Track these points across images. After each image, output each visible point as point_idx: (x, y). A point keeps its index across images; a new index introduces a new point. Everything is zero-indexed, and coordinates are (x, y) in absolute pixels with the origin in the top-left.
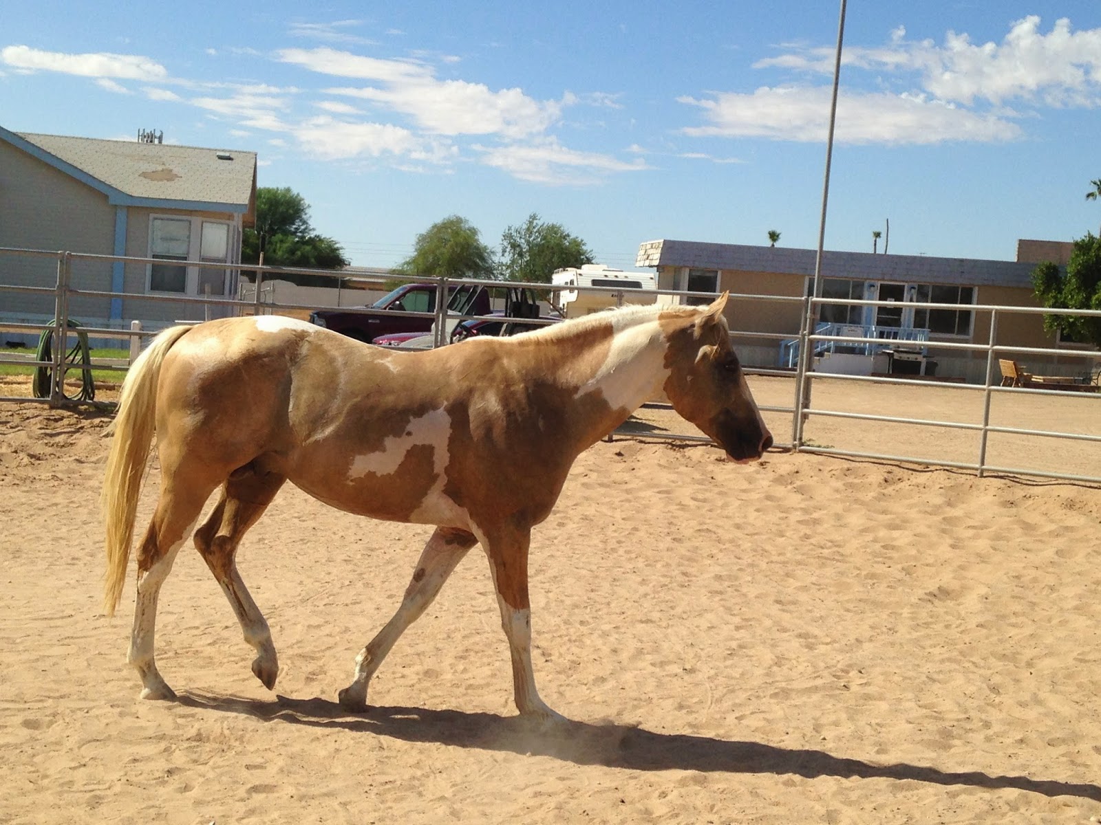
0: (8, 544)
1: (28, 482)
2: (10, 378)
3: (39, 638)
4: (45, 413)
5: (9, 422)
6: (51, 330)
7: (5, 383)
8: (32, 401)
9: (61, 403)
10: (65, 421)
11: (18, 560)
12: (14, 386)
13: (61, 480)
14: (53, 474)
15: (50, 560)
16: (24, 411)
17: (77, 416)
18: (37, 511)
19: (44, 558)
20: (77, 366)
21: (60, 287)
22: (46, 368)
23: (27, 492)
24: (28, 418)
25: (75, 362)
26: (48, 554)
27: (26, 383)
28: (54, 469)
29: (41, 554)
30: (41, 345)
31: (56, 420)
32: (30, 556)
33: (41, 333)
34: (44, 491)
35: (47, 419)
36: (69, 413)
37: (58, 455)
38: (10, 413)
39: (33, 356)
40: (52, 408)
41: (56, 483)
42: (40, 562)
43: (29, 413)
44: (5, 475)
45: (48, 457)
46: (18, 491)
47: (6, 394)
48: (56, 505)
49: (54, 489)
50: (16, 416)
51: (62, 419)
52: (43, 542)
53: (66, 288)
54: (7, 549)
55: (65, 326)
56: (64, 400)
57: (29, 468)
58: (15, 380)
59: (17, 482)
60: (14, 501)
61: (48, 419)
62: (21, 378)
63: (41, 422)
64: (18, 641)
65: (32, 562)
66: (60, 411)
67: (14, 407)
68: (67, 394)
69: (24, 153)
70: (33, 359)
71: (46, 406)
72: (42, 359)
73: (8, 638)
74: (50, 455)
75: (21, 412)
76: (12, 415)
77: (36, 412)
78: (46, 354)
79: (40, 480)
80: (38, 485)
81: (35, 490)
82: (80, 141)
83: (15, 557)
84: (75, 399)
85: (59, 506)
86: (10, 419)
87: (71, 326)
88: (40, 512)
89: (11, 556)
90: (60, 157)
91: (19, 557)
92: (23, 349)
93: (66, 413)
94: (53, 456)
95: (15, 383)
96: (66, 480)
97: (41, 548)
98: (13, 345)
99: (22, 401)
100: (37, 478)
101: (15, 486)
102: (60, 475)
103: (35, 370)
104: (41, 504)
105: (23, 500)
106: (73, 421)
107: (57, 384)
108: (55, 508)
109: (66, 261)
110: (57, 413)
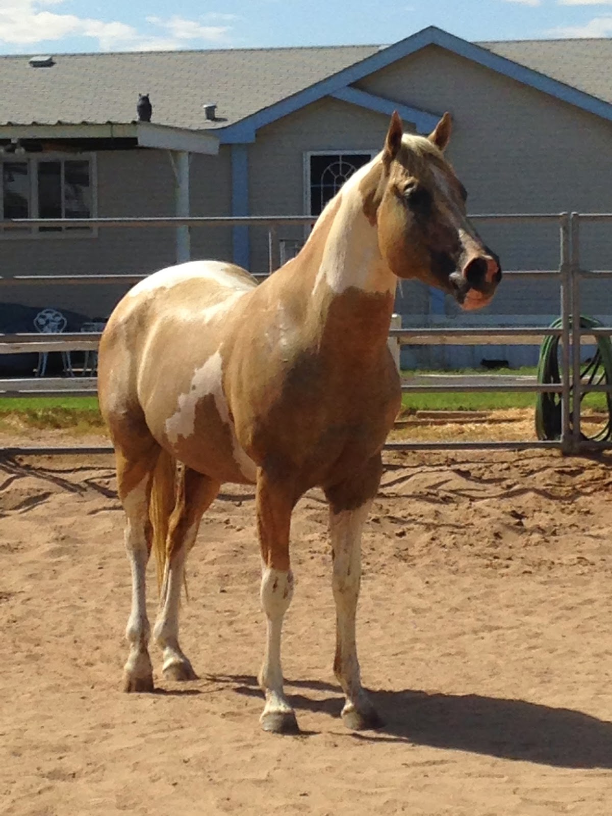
0: (530, 662)
1: (544, 568)
2: (495, 414)
3: (600, 803)
4: (557, 463)
5: (505, 479)
6: (557, 335)
7: (491, 421)
8: (535, 445)
9: (576, 445)
10: (587, 475)
11: (548, 685)
12: (504, 425)
13: (593, 564)
14: (579, 555)
15: (596, 685)
16: (526, 462)
17: (603, 465)
18: (564, 611)
19: (586, 684)
20: (598, 388)
21: (566, 265)
22: (553, 394)
23: (544, 583)
24: (532, 472)
25: (595, 382)
26: (591, 677)
27: (519, 420)
28: (578, 548)
29: (582, 677)
30: (542, 359)
31: (573, 474)
32: (566, 679)
33: (541, 340)
34: (570, 581)
35: (559, 472)
36: (591, 462)
37: (582, 526)
38: (505, 465)
39: (531, 377)
40: (565, 454)
41: (586, 569)
42: (582, 689)
43: (533, 464)
44: (510, 559)
45: (568, 529)
46: (532, 583)
47: (492, 437)
48: (591, 601)
49: (585, 578)
50: (514, 470)
51: (581, 470)
52: (581, 659)
53: (573, 268)
54: (529, 669)
55: (577, 327)
56: (583, 443)
57: (543, 548)
58: (503, 417)
59: (528, 569)
60: (530, 597)
61: (562, 472)
62: (512, 413)
63: (551, 477)
64: (569, 807)
65: (570, 689)
66: (577, 460)
67: (511, 455)
68: (586, 434)
69: (493, 74)
70: (533, 381)
71: (556, 452)
72: (546, 380)
73: (554, 803)
74: (571, 526)
75: (520, 463)
76: (508, 469)
77: (544, 462)
78: (551, 373)
79: (561, 564)
80: (558, 573)
81: (557, 581)
82: (570, 43)
83: (543, 682)
84: (598, 440)
85: (596, 604)
86: (506, 474)
87: (585, 326)
88: (569, 613)
89: (537, 680)
90: (542, 72)
91: (549, 682)
92: (507, 370)
93: (587, 462)
94: (574, 528)
95: (504, 421)
96: (599, 564)
97: (579, 667)
98: (491, 365)
99: (522, 446)
100: (557, 561)
101: (526, 576)
102: (588, 557)
103: (536, 398)
104: (570, 601)
105: (541, 596)
106: (598, 473)
107: (571, 417)
108: (590, 607)
109: (572, 226)
110: (573, 462)
